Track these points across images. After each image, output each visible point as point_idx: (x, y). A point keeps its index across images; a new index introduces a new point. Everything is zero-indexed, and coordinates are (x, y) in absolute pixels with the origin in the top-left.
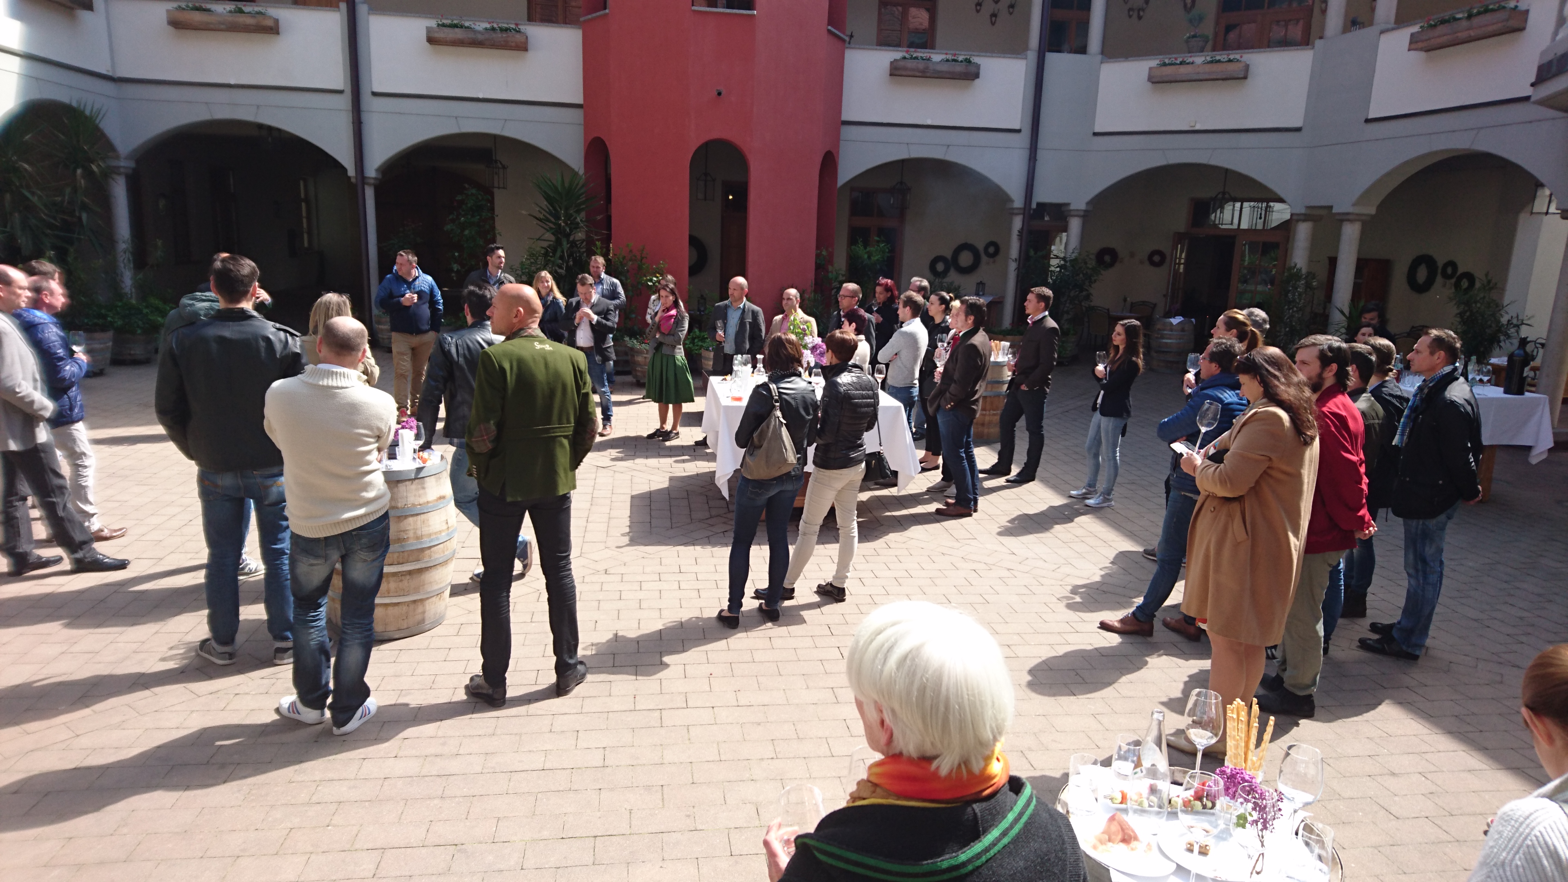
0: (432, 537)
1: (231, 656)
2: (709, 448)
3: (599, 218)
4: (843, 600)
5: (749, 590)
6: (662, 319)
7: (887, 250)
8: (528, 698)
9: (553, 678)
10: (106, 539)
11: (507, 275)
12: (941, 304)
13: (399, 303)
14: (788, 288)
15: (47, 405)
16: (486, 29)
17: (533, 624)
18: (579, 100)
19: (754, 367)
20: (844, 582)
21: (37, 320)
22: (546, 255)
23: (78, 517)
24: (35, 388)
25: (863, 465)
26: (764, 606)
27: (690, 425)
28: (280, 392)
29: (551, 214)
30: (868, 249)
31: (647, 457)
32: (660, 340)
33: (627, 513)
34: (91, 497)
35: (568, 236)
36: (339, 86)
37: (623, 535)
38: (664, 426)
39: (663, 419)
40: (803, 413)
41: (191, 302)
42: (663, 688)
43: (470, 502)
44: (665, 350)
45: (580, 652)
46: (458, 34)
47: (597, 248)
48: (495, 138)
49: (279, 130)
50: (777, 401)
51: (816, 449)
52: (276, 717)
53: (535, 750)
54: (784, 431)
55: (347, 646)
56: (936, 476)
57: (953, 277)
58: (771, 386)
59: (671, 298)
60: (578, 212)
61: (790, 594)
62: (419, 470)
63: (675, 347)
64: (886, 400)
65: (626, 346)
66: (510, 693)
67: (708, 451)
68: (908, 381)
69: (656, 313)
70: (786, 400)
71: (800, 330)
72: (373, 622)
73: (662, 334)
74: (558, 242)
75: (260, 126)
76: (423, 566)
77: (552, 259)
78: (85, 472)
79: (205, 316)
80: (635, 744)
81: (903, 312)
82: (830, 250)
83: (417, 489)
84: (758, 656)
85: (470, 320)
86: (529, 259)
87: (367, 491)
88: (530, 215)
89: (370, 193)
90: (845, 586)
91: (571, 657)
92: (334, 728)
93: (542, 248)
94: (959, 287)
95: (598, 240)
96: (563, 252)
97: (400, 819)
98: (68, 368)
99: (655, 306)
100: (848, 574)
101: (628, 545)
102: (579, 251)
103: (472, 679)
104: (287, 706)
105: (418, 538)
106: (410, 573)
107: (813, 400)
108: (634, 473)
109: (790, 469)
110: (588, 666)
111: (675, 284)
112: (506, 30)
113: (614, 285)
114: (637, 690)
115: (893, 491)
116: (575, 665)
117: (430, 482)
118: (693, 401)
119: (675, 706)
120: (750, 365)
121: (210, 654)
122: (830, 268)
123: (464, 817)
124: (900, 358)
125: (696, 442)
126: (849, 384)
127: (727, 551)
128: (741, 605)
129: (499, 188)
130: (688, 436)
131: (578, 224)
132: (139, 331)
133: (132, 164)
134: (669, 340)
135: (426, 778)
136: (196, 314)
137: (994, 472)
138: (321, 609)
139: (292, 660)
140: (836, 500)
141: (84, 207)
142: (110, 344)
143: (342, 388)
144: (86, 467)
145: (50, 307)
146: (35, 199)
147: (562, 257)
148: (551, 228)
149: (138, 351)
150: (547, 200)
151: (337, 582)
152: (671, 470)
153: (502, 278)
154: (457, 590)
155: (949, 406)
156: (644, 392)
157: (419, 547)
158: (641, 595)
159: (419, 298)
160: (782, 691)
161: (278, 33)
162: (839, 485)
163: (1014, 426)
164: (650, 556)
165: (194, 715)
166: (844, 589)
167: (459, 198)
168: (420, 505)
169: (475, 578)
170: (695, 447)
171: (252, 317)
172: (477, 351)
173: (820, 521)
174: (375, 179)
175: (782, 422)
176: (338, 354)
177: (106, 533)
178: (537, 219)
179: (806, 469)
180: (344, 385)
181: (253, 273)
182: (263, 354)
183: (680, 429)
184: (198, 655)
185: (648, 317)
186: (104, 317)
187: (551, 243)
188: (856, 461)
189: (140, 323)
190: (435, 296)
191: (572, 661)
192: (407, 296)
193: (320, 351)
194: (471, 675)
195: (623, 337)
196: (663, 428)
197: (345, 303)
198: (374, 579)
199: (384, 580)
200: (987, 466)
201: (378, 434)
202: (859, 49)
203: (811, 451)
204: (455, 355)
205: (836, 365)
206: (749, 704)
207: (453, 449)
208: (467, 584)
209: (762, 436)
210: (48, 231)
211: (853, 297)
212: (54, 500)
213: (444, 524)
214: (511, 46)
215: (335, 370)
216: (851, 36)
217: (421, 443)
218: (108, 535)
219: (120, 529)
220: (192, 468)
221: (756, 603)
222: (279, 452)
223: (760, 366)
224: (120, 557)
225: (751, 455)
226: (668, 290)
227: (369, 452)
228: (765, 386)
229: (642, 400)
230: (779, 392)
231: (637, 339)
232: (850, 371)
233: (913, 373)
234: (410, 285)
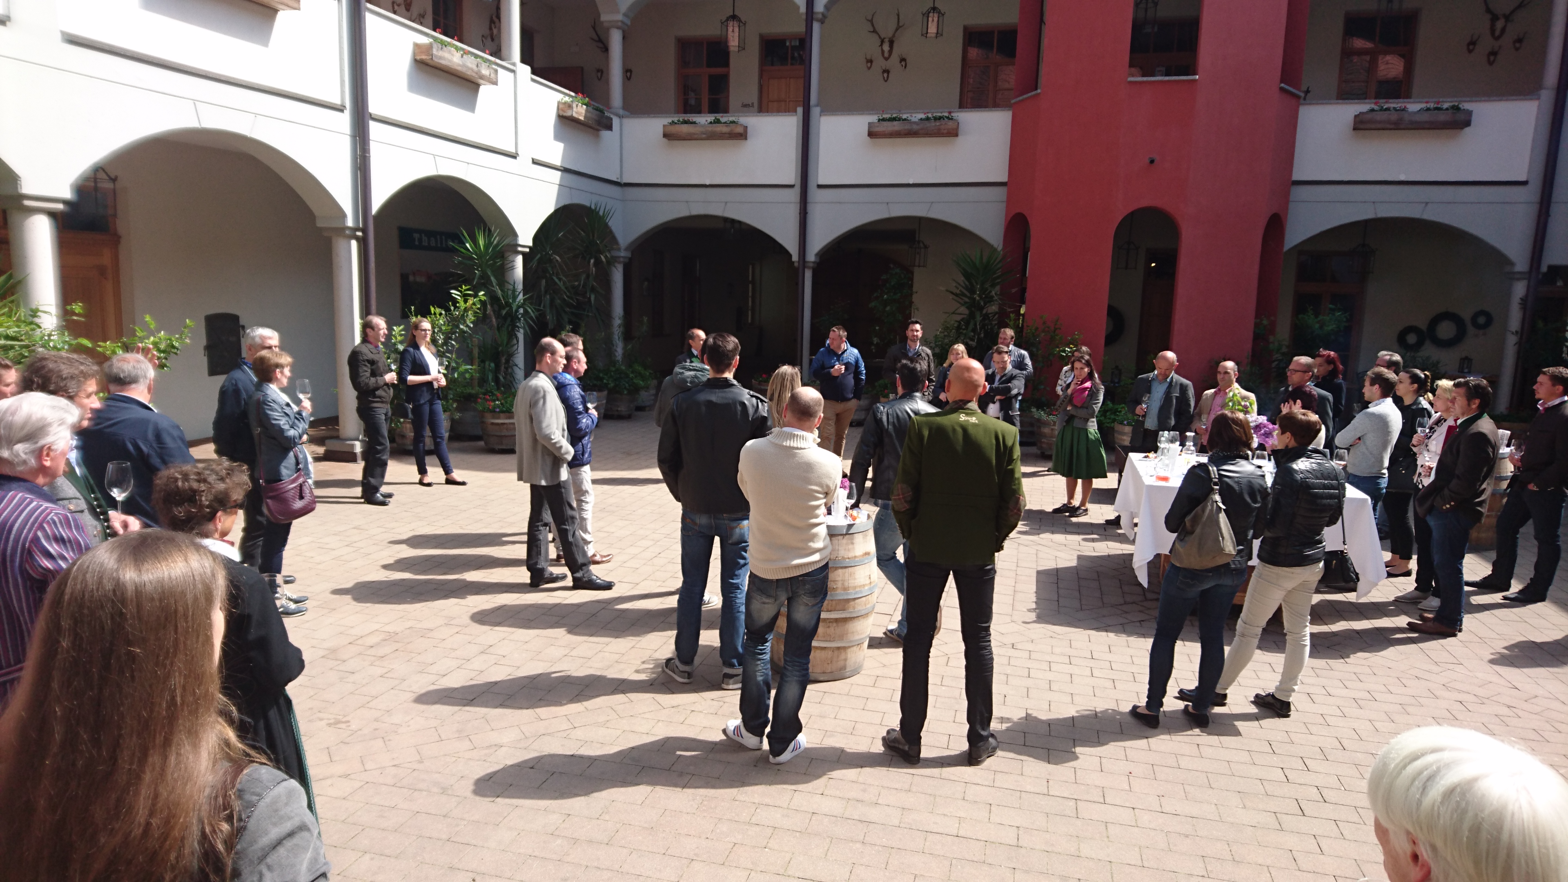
0: (857, 590)
1: (689, 675)
2: (1121, 528)
3: (1014, 291)
4: (1288, 716)
5: (1172, 688)
6: (1075, 391)
7: (1345, 320)
8: (940, 760)
9: (965, 746)
10: (597, 563)
11: (924, 348)
12: (1412, 383)
13: (829, 373)
14: (1225, 360)
15: (569, 451)
16: (921, 119)
17: (944, 688)
18: (1004, 178)
19: (1182, 444)
20: (1290, 696)
21: (567, 382)
22: (959, 328)
23: (581, 542)
24: (563, 436)
25: (1321, 564)
26: (1190, 709)
27: (1099, 502)
28: (753, 450)
29: (966, 288)
30: (1321, 317)
31: (1053, 533)
32: (1072, 413)
33: (1033, 588)
34: (589, 528)
35: (981, 309)
36: (791, 182)
37: (1029, 610)
38: (1072, 501)
39: (1071, 494)
40: (1248, 500)
41: (681, 371)
42: (1077, 777)
43: (888, 560)
44: (1077, 423)
45: (994, 725)
46: (896, 126)
47: (1010, 320)
48: (920, 220)
49: (740, 222)
50: (1216, 484)
51: (1262, 542)
52: (724, 737)
53: (949, 814)
54: (1223, 518)
55: (786, 682)
56: (1408, 585)
57: (1429, 351)
58: (1210, 468)
59: (1086, 370)
60: (993, 285)
61: (1221, 700)
62: (850, 526)
63: (1088, 420)
64: (1352, 492)
65: (1032, 417)
66: (924, 754)
67: (1119, 531)
68: (1375, 470)
69: (1069, 386)
70: (1227, 484)
71: (1240, 407)
72: (809, 663)
73: (1075, 406)
74: (972, 316)
75: (726, 220)
76: (848, 615)
77: (965, 331)
78: (586, 506)
79: (691, 383)
80: (1049, 830)
81: (1370, 391)
82: (1272, 318)
83: (847, 544)
84: (1184, 763)
85: (900, 390)
86: (943, 332)
87: (813, 542)
88: (947, 291)
89: (808, 275)
90: (1291, 700)
91: (983, 729)
92: (771, 756)
93: (956, 321)
94: (1438, 362)
95: (1012, 312)
96: (975, 325)
97: (826, 855)
98: (584, 420)
99: (1066, 377)
100: (1296, 688)
101: (1034, 622)
102: (991, 324)
103: (888, 732)
104: (732, 728)
105: (845, 589)
106: (837, 620)
107: (1261, 486)
108: (1039, 547)
109: (1228, 560)
110: (999, 740)
111: (1090, 355)
112: (940, 118)
113: (1022, 357)
114: (1049, 774)
115: (1351, 597)
116: (987, 738)
117: (858, 538)
118: (1106, 477)
119: (1091, 799)
120: (1178, 443)
121: (674, 672)
122: (1271, 338)
123: (883, 866)
124: (1365, 443)
125: (1107, 521)
126: (1308, 471)
127: (1149, 643)
128: (1161, 705)
129: (919, 266)
130: (1099, 513)
131: (993, 297)
132: (625, 392)
133: (628, 254)
134: (1082, 413)
135: (849, 821)
136: (684, 381)
137: (1485, 586)
138: (767, 644)
139: (740, 685)
140: (1284, 600)
141: (593, 289)
142: (605, 402)
143: (801, 449)
144: (587, 503)
145: (576, 371)
146: (561, 284)
147: (974, 330)
148: (966, 303)
149: (623, 408)
150: (964, 276)
151: (782, 624)
152: (1079, 548)
153: (920, 351)
154: (875, 643)
155: (1448, 506)
156: (1050, 465)
157: (846, 597)
158: (1050, 676)
159: (846, 369)
160: (1213, 806)
161: (746, 139)
162: (1290, 585)
163: (1518, 532)
164: (1059, 637)
165: (660, 724)
166: (1288, 704)
167: (884, 277)
168: (849, 558)
169: (888, 633)
170: (1106, 526)
171: (733, 385)
172: (905, 419)
173: (1263, 623)
174: (814, 262)
175: (1220, 508)
176: (800, 419)
177: (598, 558)
178: (952, 293)
179: (1250, 563)
180: (803, 447)
181: (735, 348)
182: (739, 417)
183: (1089, 506)
184: (663, 671)
185: (1059, 389)
186: (602, 379)
187: (965, 316)
188: (1313, 560)
189: (627, 385)
190: (859, 367)
191: (984, 733)
192: (836, 367)
193: (785, 416)
194: (889, 728)
195: (1029, 408)
196: (1071, 503)
197: (796, 374)
198: (813, 622)
199: (821, 624)
200: (1477, 578)
201: (826, 491)
202: (1318, 104)
203: (1256, 544)
204: (886, 424)
205: (1292, 449)
206: (1175, 813)
207: (877, 509)
208: (881, 638)
209: (1195, 521)
210: (568, 309)
211: (1305, 372)
212: (568, 527)
213: (868, 578)
214: (943, 134)
215: (796, 433)
216: (1307, 92)
217: (853, 501)
218: (600, 560)
219: (609, 555)
220: (677, 508)
221: (1181, 705)
222: (748, 503)
223: (1189, 444)
224: (608, 579)
225: (1181, 540)
226: (1083, 361)
227: (818, 507)
228: (1201, 466)
229: (1046, 473)
230: (1219, 474)
231: (1043, 410)
232: (1309, 457)
233: (1381, 461)
234: (839, 357)
